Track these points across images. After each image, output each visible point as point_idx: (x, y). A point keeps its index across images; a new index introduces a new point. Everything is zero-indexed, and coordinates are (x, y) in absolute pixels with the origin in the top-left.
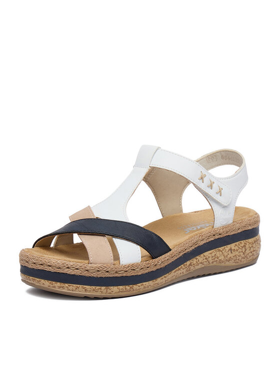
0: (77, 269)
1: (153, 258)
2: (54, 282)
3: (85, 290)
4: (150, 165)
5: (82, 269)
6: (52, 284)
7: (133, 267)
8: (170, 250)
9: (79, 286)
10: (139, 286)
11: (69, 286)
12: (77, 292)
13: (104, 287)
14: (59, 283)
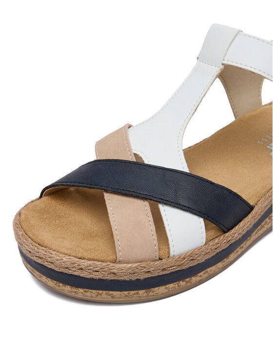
0: (97, 271)
1: (225, 232)
2: (61, 285)
3: (112, 297)
4: (224, 62)
5: (105, 271)
6: (59, 286)
7: (191, 255)
8: (252, 208)
9: (101, 292)
10: (201, 276)
11: (85, 292)
12: (99, 299)
13: (144, 291)
14: (69, 287)
